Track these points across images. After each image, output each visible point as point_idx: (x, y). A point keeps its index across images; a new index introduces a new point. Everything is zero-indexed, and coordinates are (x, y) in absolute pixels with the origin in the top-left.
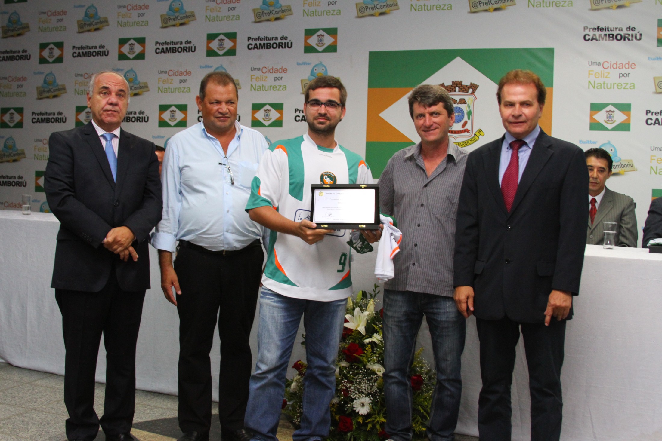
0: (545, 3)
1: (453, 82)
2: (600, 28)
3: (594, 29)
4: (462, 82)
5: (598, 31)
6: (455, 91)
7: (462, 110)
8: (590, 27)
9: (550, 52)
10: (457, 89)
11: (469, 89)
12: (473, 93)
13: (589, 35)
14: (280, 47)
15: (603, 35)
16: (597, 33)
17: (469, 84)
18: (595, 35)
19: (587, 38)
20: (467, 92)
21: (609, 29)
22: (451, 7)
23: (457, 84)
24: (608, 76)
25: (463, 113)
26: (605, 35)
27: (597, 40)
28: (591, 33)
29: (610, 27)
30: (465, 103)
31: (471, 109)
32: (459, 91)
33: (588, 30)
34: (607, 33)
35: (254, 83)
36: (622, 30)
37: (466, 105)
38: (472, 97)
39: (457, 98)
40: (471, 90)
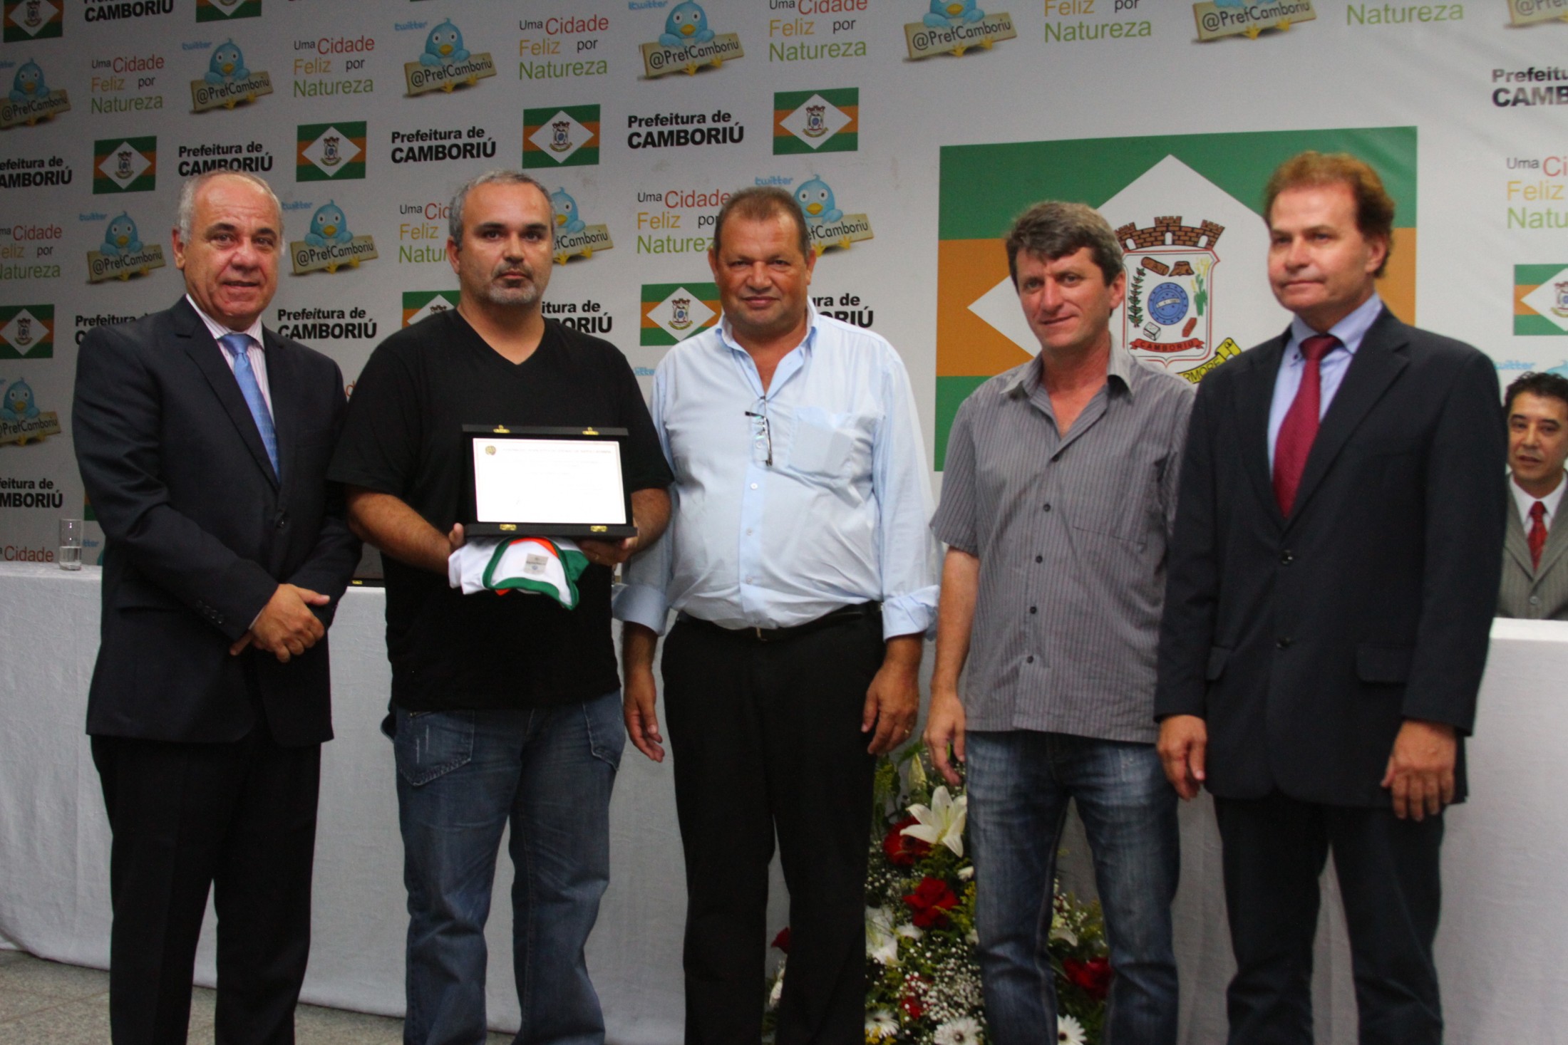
0: (1390, 13)
1: (1157, 220)
2: (1535, 71)
3: (1520, 75)
4: (1180, 219)
5: (1530, 79)
6: (1163, 243)
7: (1183, 291)
8: (1511, 71)
9: (1408, 135)
10: (1169, 237)
11: (1198, 236)
12: (1210, 245)
13: (1506, 91)
14: (713, 140)
15: (1543, 91)
16: (1529, 85)
17: (1198, 224)
18: (1521, 90)
19: (1502, 97)
20: (1195, 244)
21: (1560, 75)
22: (1149, 27)
23: (1168, 226)
24: (1559, 195)
25: (1186, 298)
26: (1549, 89)
27: (1527, 103)
28: (1513, 86)
29: (1561, 68)
30: (1189, 272)
31: (1204, 287)
32: (1174, 243)
33: (1504, 78)
34: (1554, 84)
35: (646, 231)
37: (1193, 277)
38: (1207, 257)
39: (1170, 261)
40: (1203, 241)
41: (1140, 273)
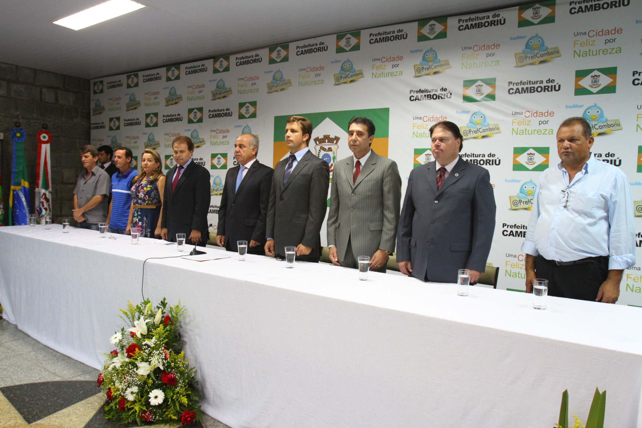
1: (324, 136)
2: (421, 90)
3: (417, 92)
4: (329, 135)
5: (420, 93)
6: (325, 142)
7: (330, 156)
9: (387, 110)
10: (327, 141)
11: (334, 140)
12: (337, 143)
13: (413, 97)
15: (423, 96)
16: (419, 95)
17: (334, 137)
18: (417, 96)
20: (333, 143)
21: (428, 91)
23: (327, 137)
25: (330, 158)
26: (425, 96)
27: (419, 100)
28: (415, 95)
29: (428, 89)
30: (331, 151)
31: (335, 155)
32: (328, 142)
34: (426, 94)
35: (212, 140)
36: (437, 91)
37: (332, 152)
38: (336, 146)
39: (327, 147)
40: (335, 142)
41: (320, 151)
